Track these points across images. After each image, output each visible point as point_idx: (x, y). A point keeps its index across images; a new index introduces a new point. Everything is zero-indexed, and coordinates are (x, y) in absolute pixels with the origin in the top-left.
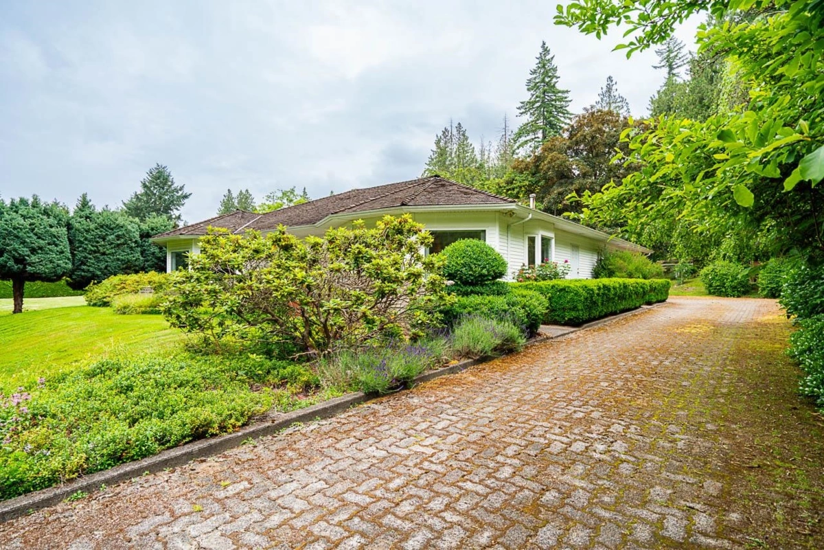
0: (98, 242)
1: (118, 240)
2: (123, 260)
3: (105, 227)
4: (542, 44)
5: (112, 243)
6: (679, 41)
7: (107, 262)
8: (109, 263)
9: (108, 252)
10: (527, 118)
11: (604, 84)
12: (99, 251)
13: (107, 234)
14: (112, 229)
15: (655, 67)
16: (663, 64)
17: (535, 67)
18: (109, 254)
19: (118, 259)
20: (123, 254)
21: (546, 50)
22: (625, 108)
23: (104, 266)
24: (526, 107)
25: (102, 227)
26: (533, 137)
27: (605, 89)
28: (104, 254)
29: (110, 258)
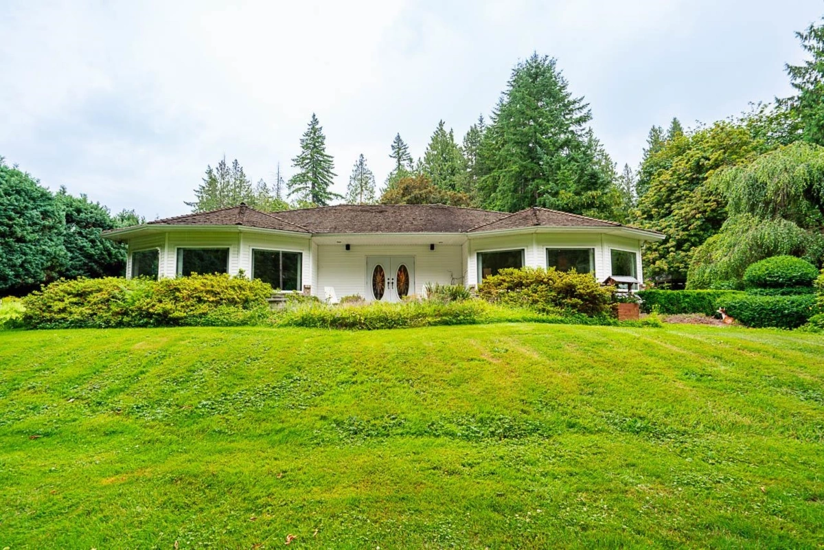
0: (10, 218)
1: (43, 219)
2: (50, 254)
3: (23, 194)
4: (312, 115)
5: (35, 224)
6: (405, 144)
7: (25, 254)
8: (29, 257)
9: (29, 238)
10: (298, 170)
11: (358, 158)
12: (12, 234)
13: (26, 207)
14: (34, 199)
15: (391, 156)
16: (394, 155)
17: (306, 131)
18: (30, 241)
19: (43, 252)
20: (50, 243)
21: (315, 121)
22: (372, 179)
23: (20, 261)
24: (300, 161)
25: (18, 192)
26: (305, 186)
27: (358, 163)
28: (21, 240)
29: (31, 249)
